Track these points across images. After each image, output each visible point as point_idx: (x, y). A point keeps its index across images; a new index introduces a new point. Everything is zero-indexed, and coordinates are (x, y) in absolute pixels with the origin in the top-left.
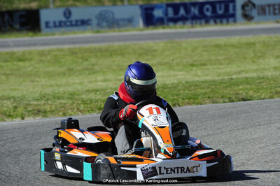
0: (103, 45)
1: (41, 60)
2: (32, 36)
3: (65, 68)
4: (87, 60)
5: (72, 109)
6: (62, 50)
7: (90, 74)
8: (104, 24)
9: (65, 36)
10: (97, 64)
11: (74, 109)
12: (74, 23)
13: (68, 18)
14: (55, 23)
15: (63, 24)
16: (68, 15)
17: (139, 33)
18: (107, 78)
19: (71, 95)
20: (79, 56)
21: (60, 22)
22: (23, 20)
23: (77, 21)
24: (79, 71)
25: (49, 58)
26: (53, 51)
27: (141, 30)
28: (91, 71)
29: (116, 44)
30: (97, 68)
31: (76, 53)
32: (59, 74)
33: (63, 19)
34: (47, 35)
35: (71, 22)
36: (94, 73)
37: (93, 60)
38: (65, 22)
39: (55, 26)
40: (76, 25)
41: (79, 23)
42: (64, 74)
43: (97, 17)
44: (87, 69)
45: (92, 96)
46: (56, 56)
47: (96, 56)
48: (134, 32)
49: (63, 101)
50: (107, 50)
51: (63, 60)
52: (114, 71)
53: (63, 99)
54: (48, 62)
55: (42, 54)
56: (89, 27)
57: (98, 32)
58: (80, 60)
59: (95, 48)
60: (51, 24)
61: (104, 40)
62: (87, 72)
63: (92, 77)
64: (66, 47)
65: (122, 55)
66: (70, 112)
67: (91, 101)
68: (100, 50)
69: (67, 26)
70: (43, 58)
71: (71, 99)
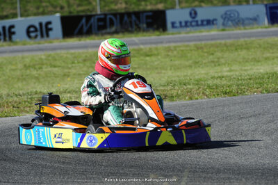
0: (229, 41)
1: (168, 55)
2: (158, 35)
3: (190, 62)
4: (213, 54)
5: (198, 94)
6: (188, 46)
7: (215, 66)
8: (230, 23)
9: (191, 35)
10: (222, 58)
11: (200, 93)
12: (200, 23)
13: (194, 18)
14: (181, 23)
15: (189, 24)
16: (193, 15)
17: (264, 30)
18: (233, 68)
19: (197, 81)
20: (205, 50)
21: (186, 22)
22: (150, 20)
23: (202, 21)
24: (205, 63)
25: (175, 53)
26: (179, 47)
27: (266, 28)
28: (217, 63)
29: (242, 41)
30: (222, 61)
31: (202, 48)
32: (185, 67)
33: (189, 19)
34: (172, 34)
35: (197, 22)
36: (219, 65)
37: (219, 54)
38: (191, 22)
39: (181, 26)
40: (202, 25)
41: (205, 23)
42: (190, 66)
43: (222, 17)
44: (213, 62)
45: (218, 82)
46: (182, 51)
47: (222, 51)
48: (260, 30)
49: (189, 86)
50: (232, 45)
51: (189, 55)
52: (240, 63)
53: (189, 84)
54: (175, 56)
55: (169, 49)
56: (215, 26)
57: (223, 30)
58: (206, 54)
59: (220, 44)
60: (178, 25)
61: (229, 37)
62: (213, 65)
63: (218, 69)
64: (192, 44)
65: (248, 49)
66: (196, 96)
67: (217, 87)
68: (225, 45)
69: (193, 26)
70: (170, 53)
71: (197, 84)
